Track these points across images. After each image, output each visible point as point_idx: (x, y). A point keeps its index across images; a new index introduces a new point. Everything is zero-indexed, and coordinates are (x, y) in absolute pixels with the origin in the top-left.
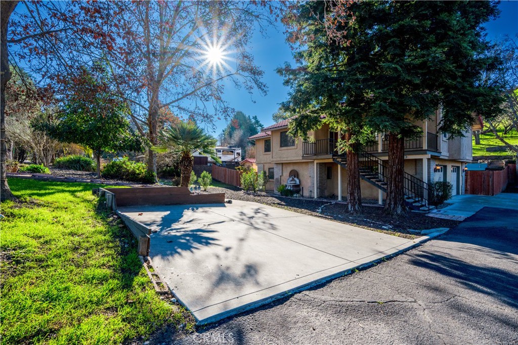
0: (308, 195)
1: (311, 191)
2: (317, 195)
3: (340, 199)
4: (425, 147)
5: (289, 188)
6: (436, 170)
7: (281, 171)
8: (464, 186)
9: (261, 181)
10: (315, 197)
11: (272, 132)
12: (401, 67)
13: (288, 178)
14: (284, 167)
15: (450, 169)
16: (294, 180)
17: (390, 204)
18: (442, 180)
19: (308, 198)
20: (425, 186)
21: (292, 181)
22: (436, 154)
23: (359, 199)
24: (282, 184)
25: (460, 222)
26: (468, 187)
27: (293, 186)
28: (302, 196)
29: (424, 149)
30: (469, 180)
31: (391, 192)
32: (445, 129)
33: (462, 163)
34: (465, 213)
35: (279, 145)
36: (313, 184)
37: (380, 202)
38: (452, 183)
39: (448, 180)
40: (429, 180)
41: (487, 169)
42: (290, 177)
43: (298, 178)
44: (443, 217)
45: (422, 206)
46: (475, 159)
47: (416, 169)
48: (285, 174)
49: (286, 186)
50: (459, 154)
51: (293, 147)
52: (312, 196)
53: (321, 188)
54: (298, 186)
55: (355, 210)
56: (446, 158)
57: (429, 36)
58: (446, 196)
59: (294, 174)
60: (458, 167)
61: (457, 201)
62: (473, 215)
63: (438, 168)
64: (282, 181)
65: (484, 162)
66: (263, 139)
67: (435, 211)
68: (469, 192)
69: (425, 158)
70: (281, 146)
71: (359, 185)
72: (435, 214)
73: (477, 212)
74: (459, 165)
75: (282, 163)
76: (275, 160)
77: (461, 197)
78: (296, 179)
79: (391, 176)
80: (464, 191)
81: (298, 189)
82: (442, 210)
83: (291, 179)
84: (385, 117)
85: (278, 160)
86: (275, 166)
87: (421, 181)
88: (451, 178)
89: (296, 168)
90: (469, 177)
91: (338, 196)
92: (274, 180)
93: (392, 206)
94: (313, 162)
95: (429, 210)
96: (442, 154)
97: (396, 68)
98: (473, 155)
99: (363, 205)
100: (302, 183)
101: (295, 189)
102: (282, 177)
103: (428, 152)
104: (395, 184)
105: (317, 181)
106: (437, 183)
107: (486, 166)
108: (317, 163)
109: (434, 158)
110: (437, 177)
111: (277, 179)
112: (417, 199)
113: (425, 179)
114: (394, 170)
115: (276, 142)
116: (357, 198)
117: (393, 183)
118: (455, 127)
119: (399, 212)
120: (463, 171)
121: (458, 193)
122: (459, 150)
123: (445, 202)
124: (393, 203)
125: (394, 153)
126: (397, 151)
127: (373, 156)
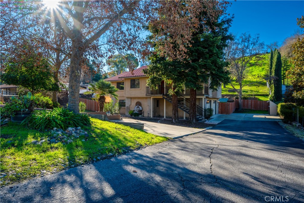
0: (147, 116)
1: (149, 114)
2: (152, 116)
3: (165, 117)
4: (204, 93)
5: (136, 112)
6: (207, 103)
7: (130, 102)
8: (218, 110)
9: (117, 108)
10: (152, 117)
11: (125, 79)
12: (198, 65)
13: (135, 106)
14: (132, 99)
15: (212, 102)
16: (139, 108)
17: (191, 118)
18: (209, 108)
19: (147, 117)
20: (203, 110)
21: (137, 108)
22: (207, 96)
23: (178, 117)
24: (131, 109)
25: (216, 125)
26: (220, 110)
27: (139, 111)
28: (144, 116)
29: (203, 94)
30: (220, 107)
31: (191, 113)
32: (212, 87)
33: (217, 99)
34: (218, 121)
35: (130, 87)
36: (150, 110)
37: (184, 118)
38: (213, 109)
39: (212, 108)
40: (205, 108)
41: (228, 101)
42: (136, 105)
43: (141, 106)
44: (210, 123)
45: (203, 119)
46: (223, 96)
47: (199, 102)
48: (132, 104)
49: (134, 111)
50: (216, 96)
51: (139, 89)
52: (150, 116)
53: (154, 112)
54: (141, 111)
55: (176, 122)
56: (211, 97)
57: (207, 54)
58: (211, 115)
59: (139, 104)
60: (216, 101)
61: (215, 117)
62: (221, 122)
63: (208, 102)
64: (130, 108)
65: (227, 97)
66: (115, 82)
67: (207, 121)
68: (220, 113)
69: (204, 97)
70: (131, 88)
71: (178, 110)
72: (207, 122)
73: (222, 121)
74: (216, 100)
75: (131, 98)
76: (127, 95)
77: (217, 115)
78: (140, 107)
79: (191, 106)
80: (218, 112)
81: (141, 112)
82: (210, 121)
83: (137, 107)
84: (191, 83)
85: (129, 96)
86: (126, 99)
87: (202, 108)
88: (213, 106)
89: (140, 100)
90: (220, 106)
91: (164, 116)
92: (126, 107)
93: (192, 119)
94: (151, 98)
95: (205, 121)
96: (210, 96)
97: (196, 66)
98: (222, 94)
99: (179, 120)
100: (143, 109)
101: (139, 112)
102: (130, 106)
103: (205, 95)
104: (193, 109)
105: (152, 108)
106: (208, 109)
107: (228, 100)
108: (153, 98)
109: (207, 97)
110: (208, 106)
111: (127, 107)
112: (200, 116)
113: (203, 108)
114: (192, 103)
115: (127, 85)
116: (177, 116)
117: (192, 109)
118: (215, 87)
119: (194, 122)
120: (218, 103)
121: (216, 114)
122: (216, 94)
123: (211, 117)
124: (192, 118)
125: (192, 96)
126: (194, 95)
127: (182, 96)
